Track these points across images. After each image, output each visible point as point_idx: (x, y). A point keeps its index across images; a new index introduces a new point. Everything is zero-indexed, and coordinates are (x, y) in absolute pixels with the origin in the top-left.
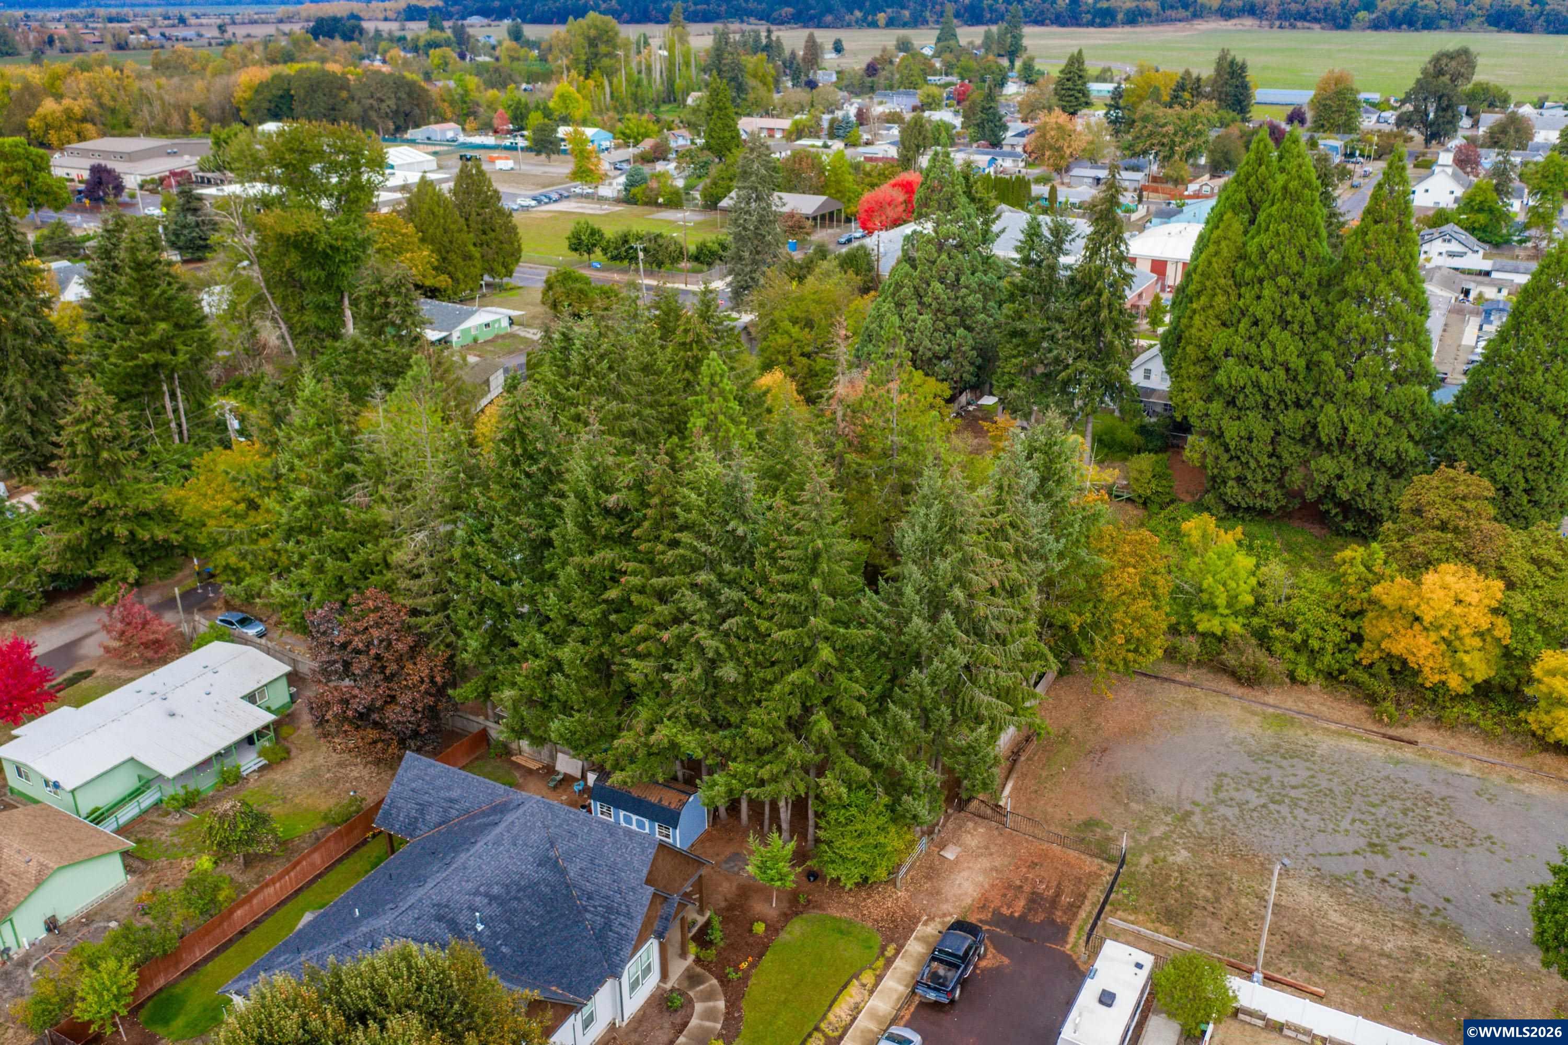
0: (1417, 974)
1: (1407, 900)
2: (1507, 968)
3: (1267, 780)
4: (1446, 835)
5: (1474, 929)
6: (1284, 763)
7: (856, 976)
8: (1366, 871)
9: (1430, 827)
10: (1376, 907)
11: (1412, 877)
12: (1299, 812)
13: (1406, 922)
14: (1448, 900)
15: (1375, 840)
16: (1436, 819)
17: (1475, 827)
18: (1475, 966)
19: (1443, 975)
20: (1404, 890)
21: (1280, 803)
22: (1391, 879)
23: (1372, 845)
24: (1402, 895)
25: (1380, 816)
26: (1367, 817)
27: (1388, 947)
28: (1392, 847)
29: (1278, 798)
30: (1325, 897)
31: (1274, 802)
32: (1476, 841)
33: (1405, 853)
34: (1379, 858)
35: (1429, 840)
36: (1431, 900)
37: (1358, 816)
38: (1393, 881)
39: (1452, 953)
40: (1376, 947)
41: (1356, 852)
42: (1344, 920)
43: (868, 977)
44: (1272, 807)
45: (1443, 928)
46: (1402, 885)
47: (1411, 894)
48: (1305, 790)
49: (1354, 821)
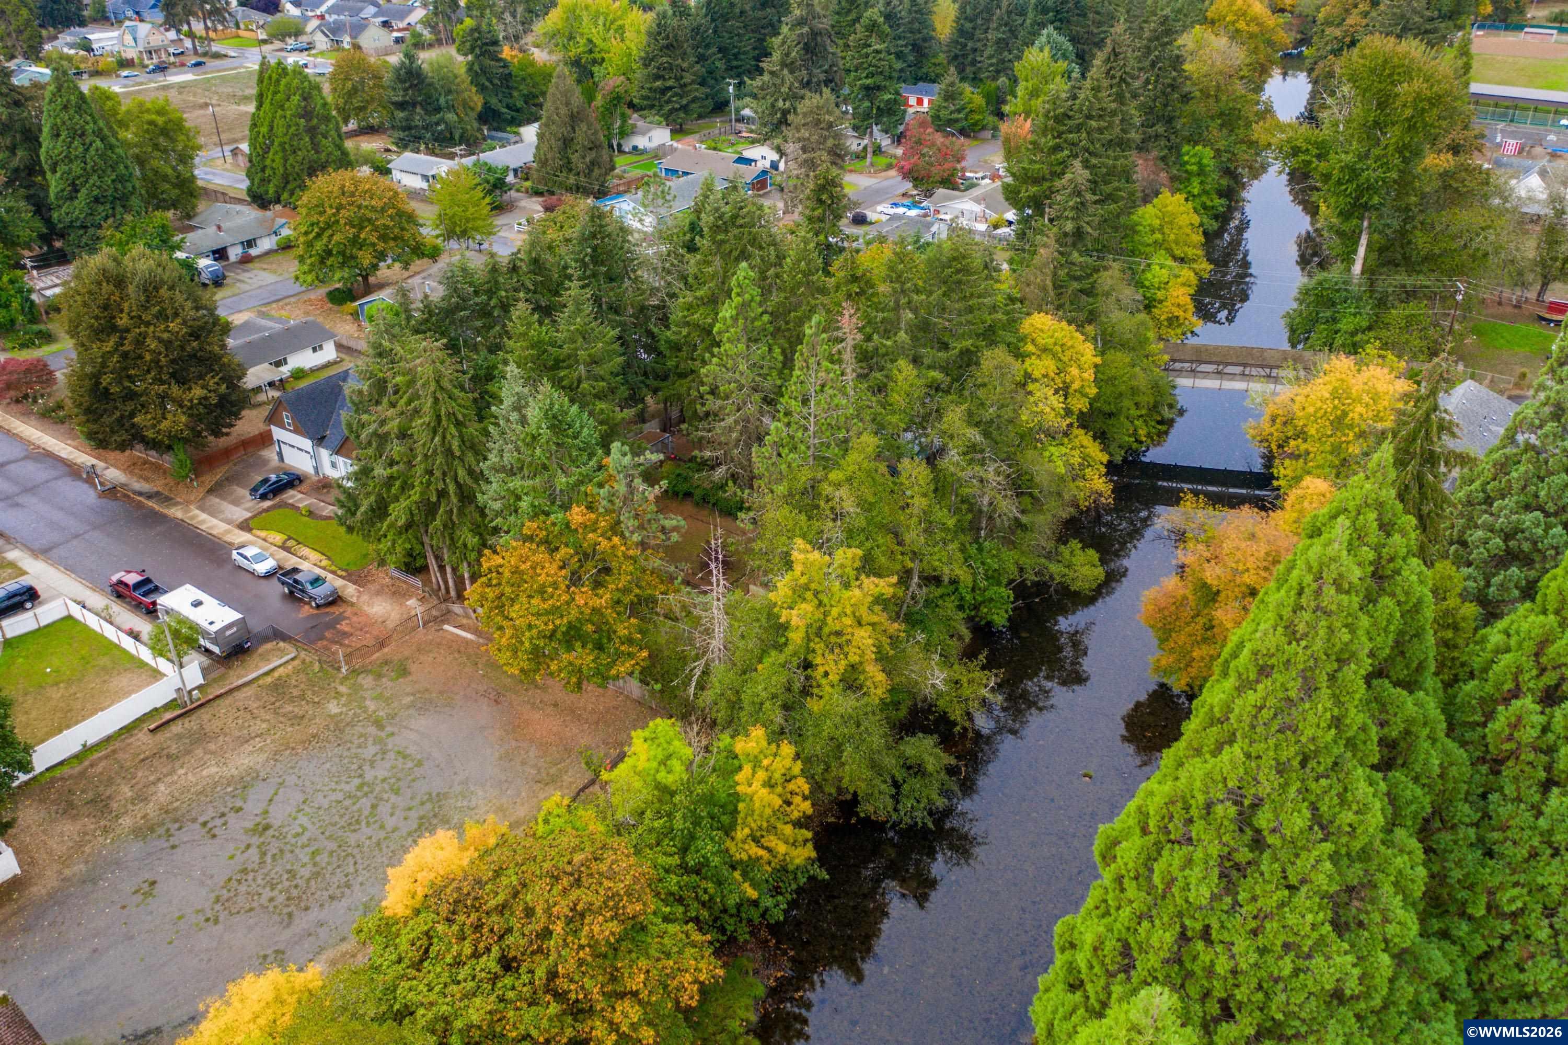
0: (126, 791)
1: (194, 820)
2: (87, 849)
3: (397, 793)
4: (243, 888)
5: (136, 848)
6: (414, 814)
7: (329, 558)
8: (240, 809)
9: (259, 881)
10: (202, 798)
11: (214, 836)
12: (340, 796)
13: (176, 809)
14: (173, 847)
15: (271, 832)
16: (267, 893)
17: (237, 919)
18: (106, 830)
19: (114, 805)
20: (205, 824)
21: (359, 788)
22: (222, 820)
23: (267, 827)
24: (201, 819)
25: (297, 851)
26: (304, 839)
27: (162, 787)
28: (255, 840)
29: (366, 789)
30: (234, 772)
31: (363, 784)
32: (218, 907)
33: (243, 847)
34: (249, 825)
35: (244, 871)
36: (180, 837)
37: (307, 835)
38: (218, 822)
39: (126, 822)
40: (169, 779)
41: (266, 812)
42: (205, 773)
43: (325, 563)
44: (357, 781)
45: (152, 829)
46: (210, 825)
47: (197, 826)
48: (366, 812)
49: (305, 829)
